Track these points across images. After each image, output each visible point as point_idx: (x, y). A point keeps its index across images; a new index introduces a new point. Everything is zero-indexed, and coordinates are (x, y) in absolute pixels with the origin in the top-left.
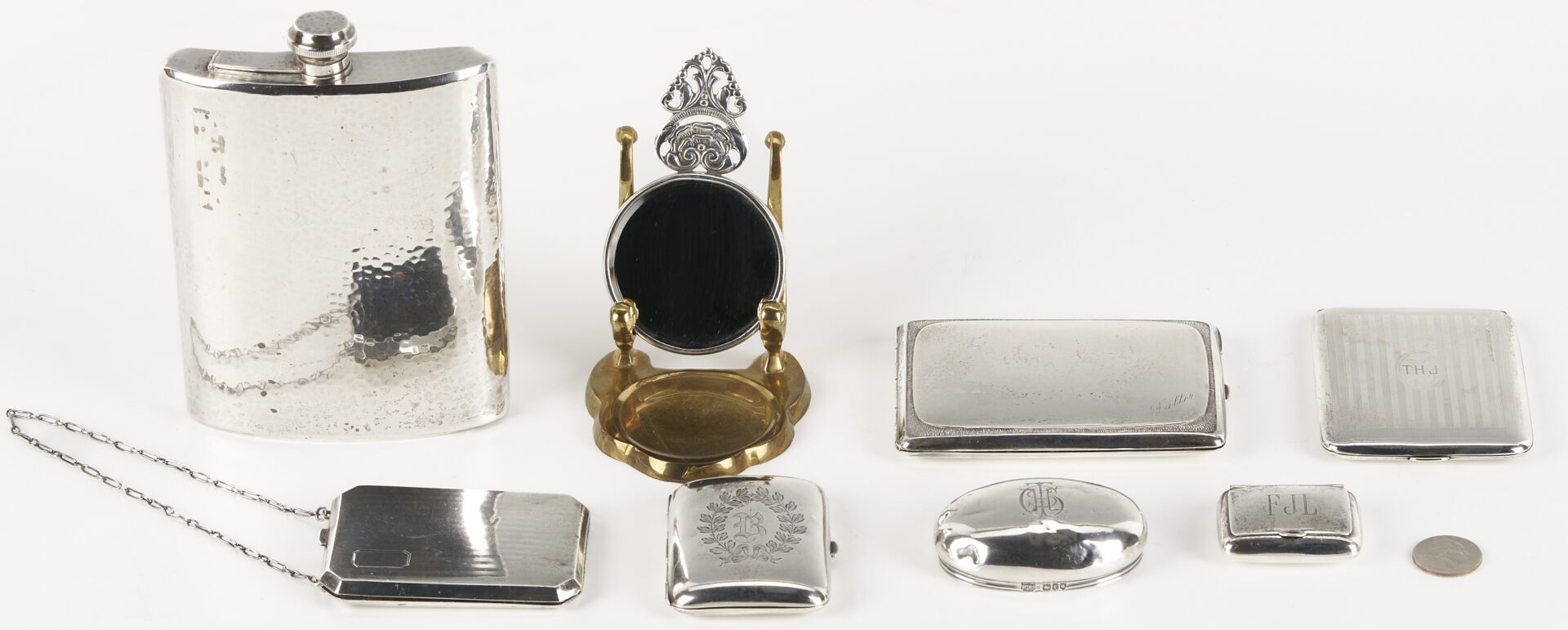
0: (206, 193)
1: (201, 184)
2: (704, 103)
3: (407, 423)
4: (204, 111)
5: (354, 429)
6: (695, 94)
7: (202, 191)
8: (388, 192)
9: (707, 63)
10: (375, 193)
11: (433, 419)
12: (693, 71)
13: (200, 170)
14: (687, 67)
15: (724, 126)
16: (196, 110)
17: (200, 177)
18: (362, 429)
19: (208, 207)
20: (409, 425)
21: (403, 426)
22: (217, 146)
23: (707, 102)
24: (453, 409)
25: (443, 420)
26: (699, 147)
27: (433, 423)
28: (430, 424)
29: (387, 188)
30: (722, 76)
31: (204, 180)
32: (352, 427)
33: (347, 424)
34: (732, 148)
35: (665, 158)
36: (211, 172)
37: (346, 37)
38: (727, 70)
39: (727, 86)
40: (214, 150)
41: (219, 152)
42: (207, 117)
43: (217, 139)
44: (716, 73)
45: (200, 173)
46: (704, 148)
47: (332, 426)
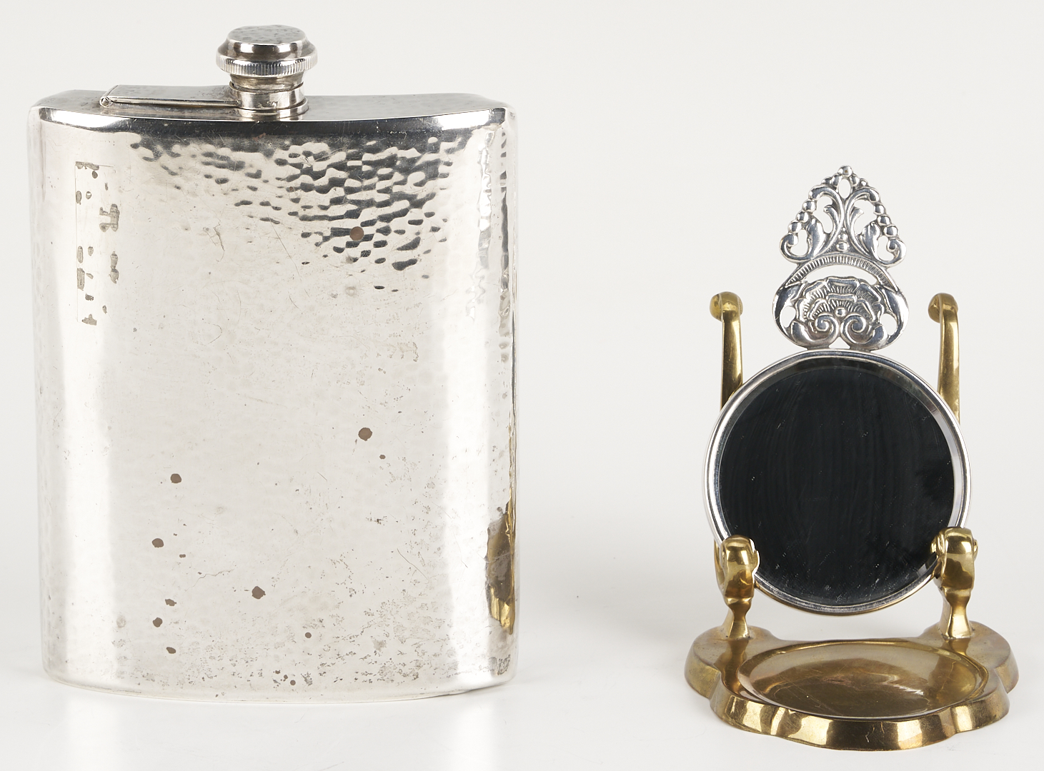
0: (89, 298)
1: (81, 285)
2: (841, 247)
3: (366, 674)
4: (91, 166)
5: (288, 681)
6: (828, 235)
7: (82, 294)
8: (352, 295)
9: (844, 188)
10: (335, 297)
11: (405, 670)
12: (823, 201)
13: (81, 261)
14: (814, 196)
15: (871, 280)
16: (79, 164)
17: (81, 271)
18: (300, 681)
19: (90, 321)
20: (369, 677)
21: (361, 678)
22: (107, 219)
23: (846, 246)
24: (435, 655)
25: (420, 672)
26: (837, 312)
27: (405, 676)
28: (399, 678)
29: (353, 288)
30: (866, 208)
31: (86, 277)
32: (286, 677)
33: (278, 672)
34: (886, 312)
35: (788, 329)
36: (97, 265)
37: (300, 52)
38: (872, 198)
39: (876, 222)
40: (104, 227)
41: (110, 230)
42: (95, 175)
43: (108, 209)
44: (857, 203)
45: (81, 266)
46: (844, 311)
47: (256, 676)
